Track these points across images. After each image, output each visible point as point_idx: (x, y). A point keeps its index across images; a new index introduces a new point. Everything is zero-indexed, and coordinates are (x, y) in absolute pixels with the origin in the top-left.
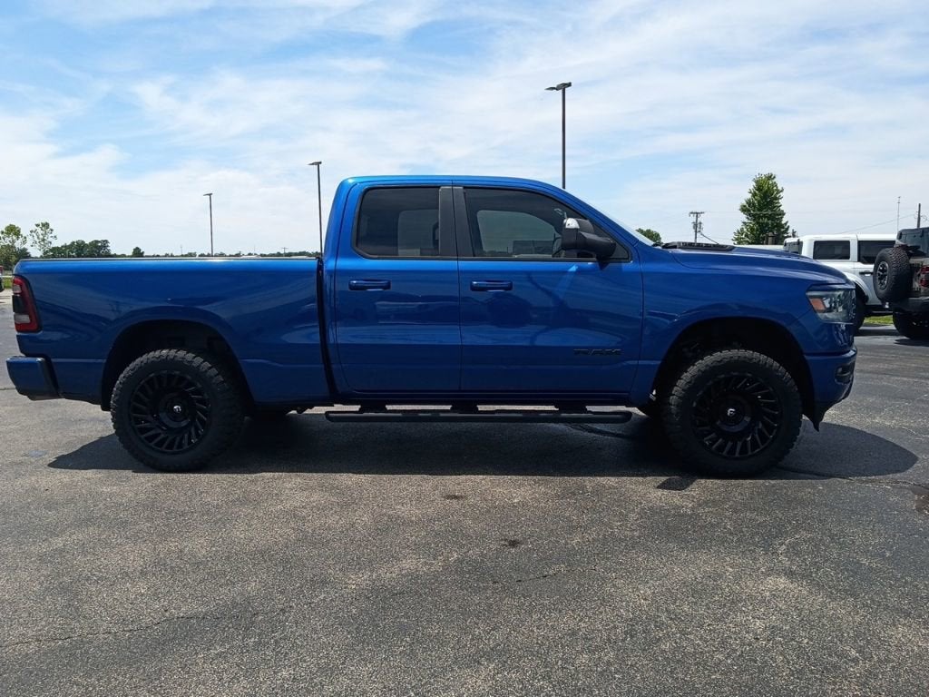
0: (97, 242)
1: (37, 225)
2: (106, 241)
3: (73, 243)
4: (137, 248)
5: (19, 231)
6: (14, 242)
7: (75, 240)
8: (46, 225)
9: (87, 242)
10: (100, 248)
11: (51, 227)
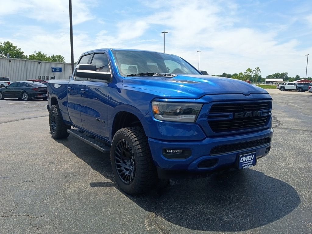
0: (284, 73)
1: (255, 68)
2: (287, 73)
3: (276, 74)
4: (298, 75)
5: (251, 70)
6: (249, 73)
7: (277, 73)
8: (258, 68)
9: (280, 73)
10: (284, 75)
11: (259, 69)
